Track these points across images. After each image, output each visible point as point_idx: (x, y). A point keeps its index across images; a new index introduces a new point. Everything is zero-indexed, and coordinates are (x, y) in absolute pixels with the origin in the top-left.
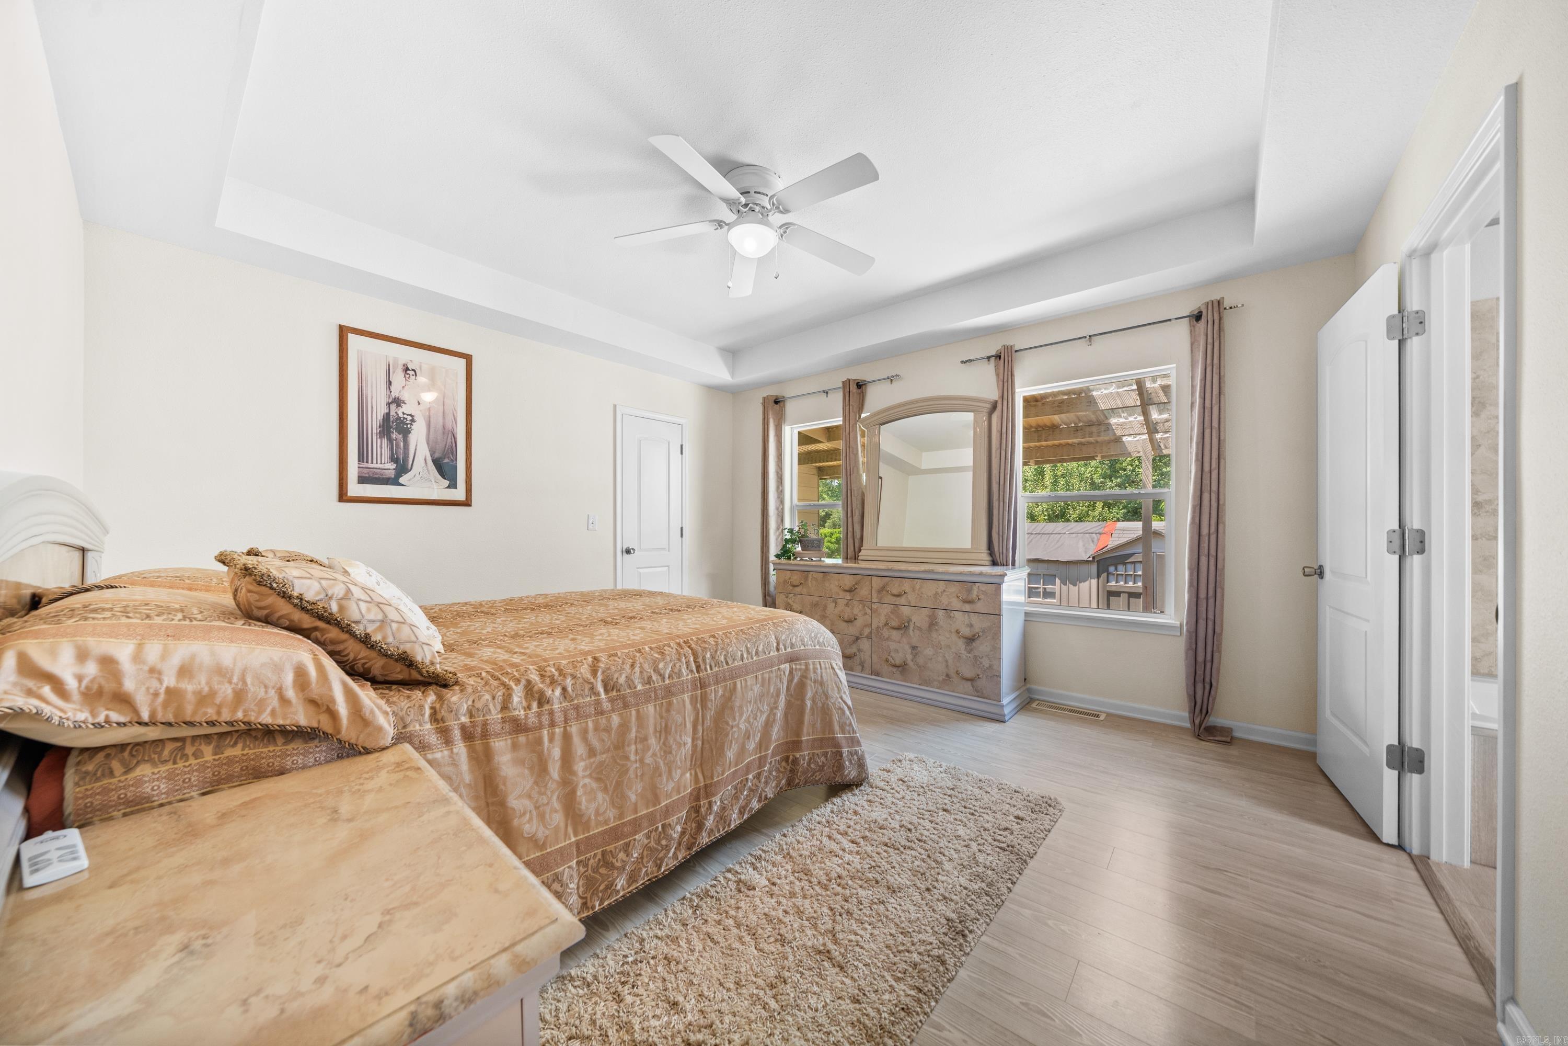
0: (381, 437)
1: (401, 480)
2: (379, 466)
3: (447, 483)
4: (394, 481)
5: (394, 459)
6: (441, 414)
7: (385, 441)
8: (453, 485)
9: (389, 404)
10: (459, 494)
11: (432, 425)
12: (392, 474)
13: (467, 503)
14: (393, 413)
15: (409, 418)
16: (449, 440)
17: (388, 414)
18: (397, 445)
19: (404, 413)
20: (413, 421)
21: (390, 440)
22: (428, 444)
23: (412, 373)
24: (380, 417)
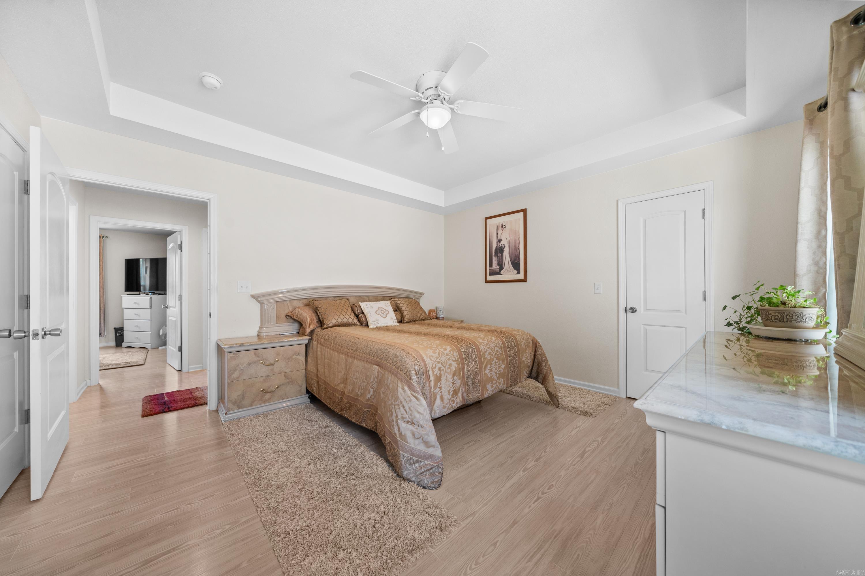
0: (495, 256)
1: (501, 273)
2: (495, 268)
3: (516, 272)
4: (499, 273)
5: (499, 265)
6: (514, 241)
7: (496, 258)
8: (519, 273)
9: (497, 242)
10: (521, 276)
11: (511, 247)
12: (498, 270)
13: (524, 280)
14: (498, 246)
15: (503, 246)
16: (517, 252)
17: (497, 247)
18: (500, 258)
19: (501, 245)
20: (504, 247)
21: (497, 257)
22: (509, 255)
23: (504, 227)
24: (495, 249)
